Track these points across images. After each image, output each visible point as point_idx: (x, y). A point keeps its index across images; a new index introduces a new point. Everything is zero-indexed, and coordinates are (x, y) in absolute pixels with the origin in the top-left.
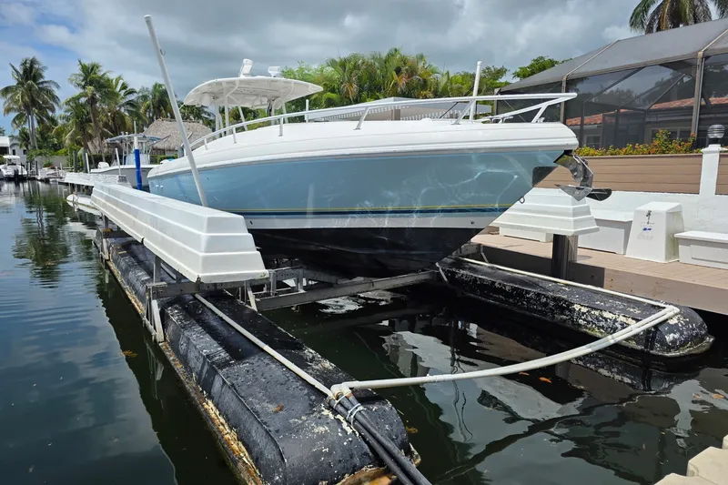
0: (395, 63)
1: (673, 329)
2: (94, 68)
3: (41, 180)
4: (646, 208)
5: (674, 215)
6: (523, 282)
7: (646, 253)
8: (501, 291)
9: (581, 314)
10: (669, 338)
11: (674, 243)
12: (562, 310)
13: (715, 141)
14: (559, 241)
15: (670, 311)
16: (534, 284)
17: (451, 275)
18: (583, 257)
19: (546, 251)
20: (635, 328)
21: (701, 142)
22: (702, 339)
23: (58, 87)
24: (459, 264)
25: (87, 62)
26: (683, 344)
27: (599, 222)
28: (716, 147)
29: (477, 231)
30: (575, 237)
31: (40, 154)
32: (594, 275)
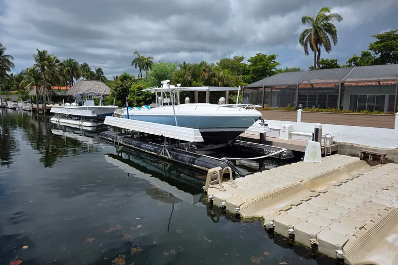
0: (203, 67)
1: (285, 153)
2: (44, 52)
3: (11, 108)
4: (284, 126)
5: (291, 127)
6: (252, 145)
7: (283, 138)
8: (247, 148)
9: (266, 152)
10: (283, 155)
11: (290, 135)
12: (262, 151)
13: (300, 108)
14: (261, 135)
15: (284, 149)
16: (255, 145)
17: (233, 144)
18: (268, 139)
19: (258, 138)
20: (276, 153)
21: (298, 108)
22: (291, 156)
23: (13, 58)
24: (235, 142)
25: (41, 50)
26: (287, 156)
27: (271, 129)
28: (300, 110)
29: (242, 132)
30: (266, 133)
31: (4, 94)
32: (270, 143)
